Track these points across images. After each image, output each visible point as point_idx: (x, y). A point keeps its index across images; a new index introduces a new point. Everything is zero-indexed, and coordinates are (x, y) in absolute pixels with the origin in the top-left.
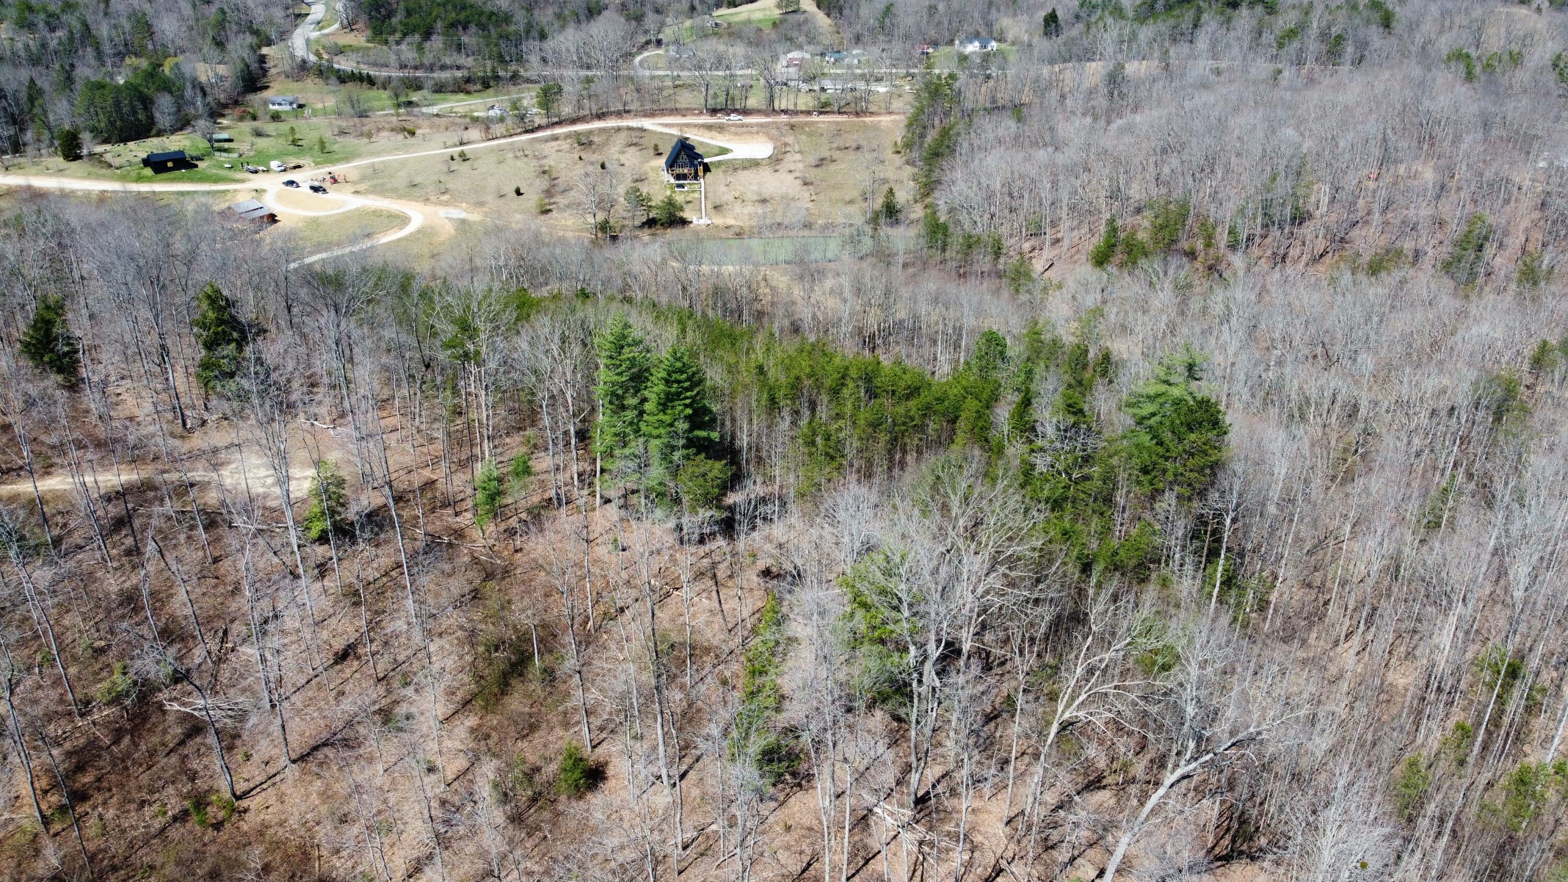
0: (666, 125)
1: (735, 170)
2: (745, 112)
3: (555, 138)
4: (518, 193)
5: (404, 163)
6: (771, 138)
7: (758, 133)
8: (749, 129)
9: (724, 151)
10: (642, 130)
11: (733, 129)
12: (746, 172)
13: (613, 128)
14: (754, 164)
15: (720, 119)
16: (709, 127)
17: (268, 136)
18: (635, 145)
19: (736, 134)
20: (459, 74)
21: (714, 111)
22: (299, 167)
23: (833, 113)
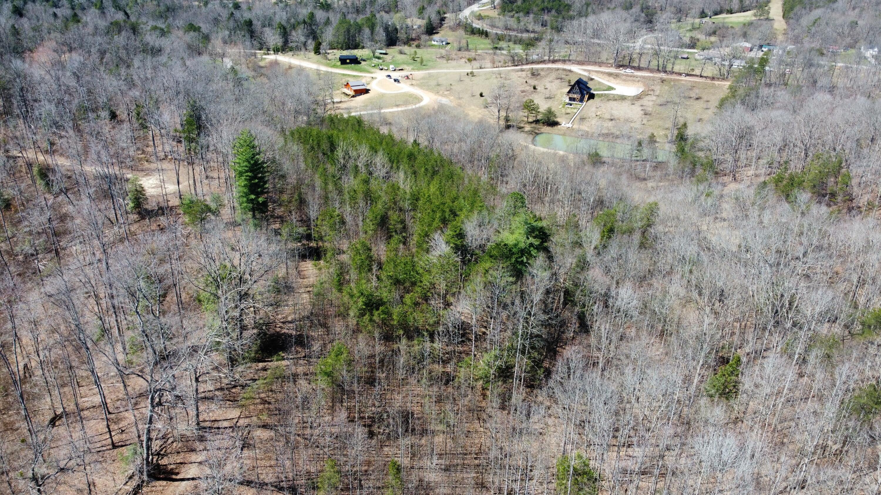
0: (585, 70)
1: (608, 100)
2: (639, 69)
3: (522, 70)
4: (481, 95)
5: (446, 74)
6: (645, 85)
7: (639, 81)
8: (634, 78)
9: (610, 88)
10: (570, 71)
11: (624, 77)
12: (615, 102)
13: (555, 68)
14: (623, 98)
15: (622, 71)
16: (610, 74)
17: (405, 54)
18: (561, 79)
19: (625, 80)
20: (532, 35)
21: (619, 66)
22: (402, 70)
23: (697, 76)
